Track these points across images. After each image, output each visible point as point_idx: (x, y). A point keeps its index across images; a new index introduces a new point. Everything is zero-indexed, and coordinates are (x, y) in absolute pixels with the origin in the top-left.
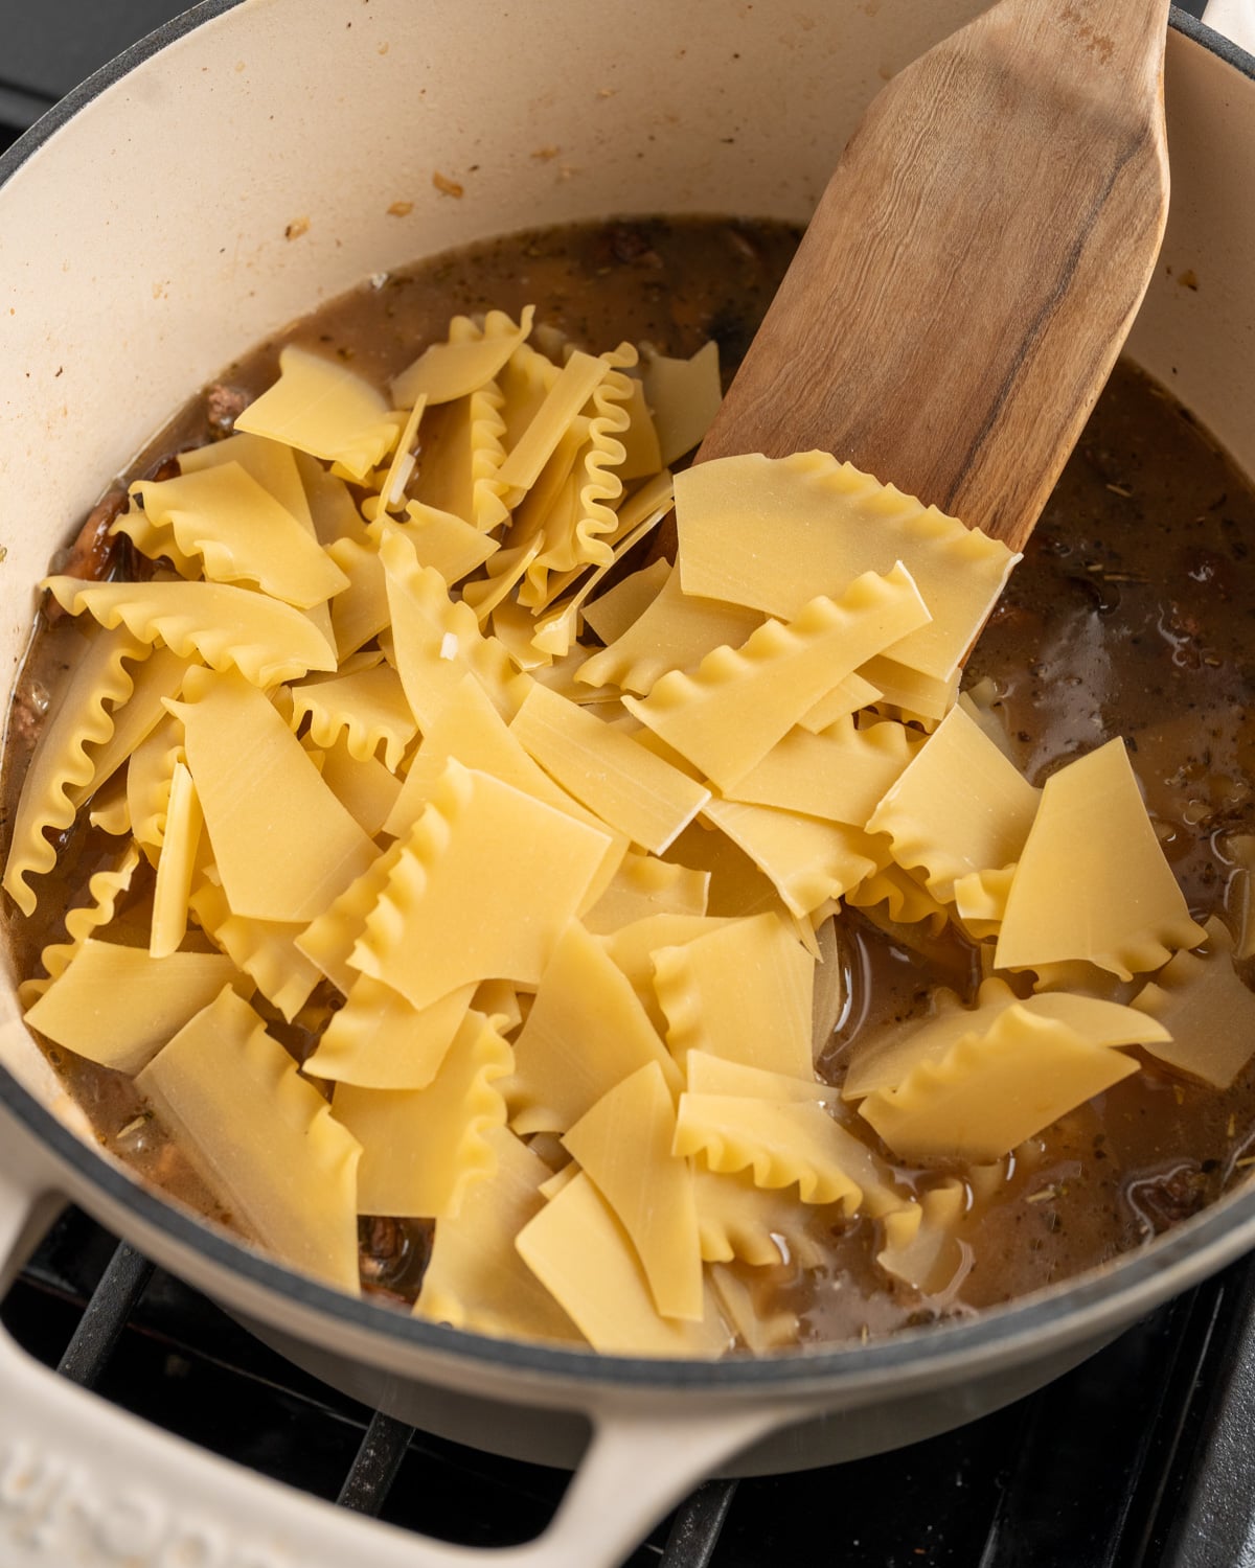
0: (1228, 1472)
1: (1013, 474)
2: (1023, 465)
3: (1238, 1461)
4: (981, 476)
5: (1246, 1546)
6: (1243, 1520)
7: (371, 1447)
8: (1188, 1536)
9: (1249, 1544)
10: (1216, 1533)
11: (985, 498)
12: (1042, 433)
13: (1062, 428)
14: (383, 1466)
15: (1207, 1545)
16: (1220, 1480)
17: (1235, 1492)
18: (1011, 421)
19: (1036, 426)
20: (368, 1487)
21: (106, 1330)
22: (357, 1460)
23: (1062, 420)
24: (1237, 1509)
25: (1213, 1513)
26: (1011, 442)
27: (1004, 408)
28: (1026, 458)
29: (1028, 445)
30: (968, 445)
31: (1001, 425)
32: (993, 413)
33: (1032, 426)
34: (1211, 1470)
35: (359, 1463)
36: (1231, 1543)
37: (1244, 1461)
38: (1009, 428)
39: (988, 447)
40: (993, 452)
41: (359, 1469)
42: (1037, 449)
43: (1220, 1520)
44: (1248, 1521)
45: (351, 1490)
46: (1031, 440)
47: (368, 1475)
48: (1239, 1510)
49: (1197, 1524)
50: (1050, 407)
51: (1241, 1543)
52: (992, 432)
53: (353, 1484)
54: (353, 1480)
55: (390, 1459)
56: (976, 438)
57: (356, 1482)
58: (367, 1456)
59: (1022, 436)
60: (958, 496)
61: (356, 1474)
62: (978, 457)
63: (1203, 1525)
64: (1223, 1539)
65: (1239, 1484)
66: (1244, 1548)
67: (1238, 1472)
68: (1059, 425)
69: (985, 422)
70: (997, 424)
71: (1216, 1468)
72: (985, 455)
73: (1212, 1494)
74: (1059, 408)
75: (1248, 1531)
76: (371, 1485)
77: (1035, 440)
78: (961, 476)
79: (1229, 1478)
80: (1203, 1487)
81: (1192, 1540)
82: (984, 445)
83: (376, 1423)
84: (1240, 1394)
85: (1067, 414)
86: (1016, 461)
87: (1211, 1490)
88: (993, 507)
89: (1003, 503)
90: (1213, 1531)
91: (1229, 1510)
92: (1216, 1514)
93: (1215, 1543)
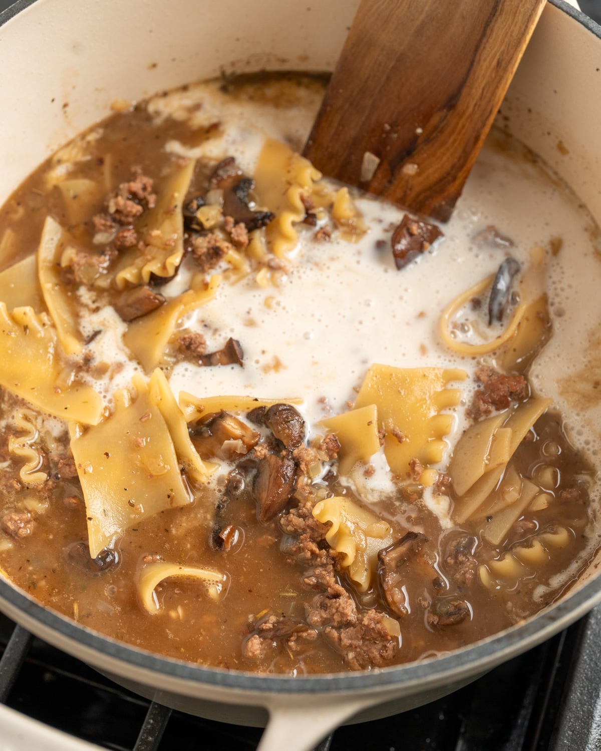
0: (578, 710)
1: (507, 40)
2: (511, 35)
3: (582, 705)
4: (491, 41)
5: (588, 746)
6: (586, 733)
7: (150, 719)
8: (559, 743)
9: (589, 745)
10: (573, 741)
11: (493, 52)
12: (520, 18)
13: (530, 16)
14: (157, 728)
15: (569, 747)
16: (574, 714)
17: (581, 720)
18: (504, 13)
19: (517, 15)
20: (150, 738)
21: (14, 665)
22: (144, 725)
23: (530, 11)
24: (583, 728)
25: (571, 731)
26: (504, 24)
27: (500, 6)
28: (513, 32)
29: (513, 26)
30: (483, 25)
31: (499, 15)
32: (495, 9)
33: (515, 16)
34: (569, 709)
35: (145, 727)
36: (581, 745)
37: (585, 704)
38: (503, 16)
39: (494, 26)
40: (495, 29)
41: (145, 730)
42: (518, 27)
43: (575, 734)
44: (588, 734)
45: (142, 740)
46: (515, 22)
47: (150, 732)
48: (584, 729)
49: (563, 737)
50: (523, 5)
51: (585, 745)
52: (495, 18)
53: (143, 737)
54: (142, 735)
55: (160, 724)
56: (487, 21)
57: (144, 736)
58: (149, 723)
59: (510, 22)
60: (479, 51)
61: (144, 733)
62: (488, 32)
63: (567, 737)
64: (577, 743)
65: (583, 716)
66: (587, 748)
67: (583, 710)
68: (529, 14)
69: (491, 14)
70: (498, 13)
71: (572, 708)
72: (492, 31)
73: (570, 721)
74: (528, 5)
75: (588, 739)
76: (152, 737)
77: (517, 22)
78: (480, 41)
79: (578, 713)
80: (566, 718)
81: (562, 745)
82: (491, 25)
83: (153, 706)
84: (582, 671)
85: (532, 8)
86: (507, 33)
87: (570, 719)
88: (497, 56)
89: (503, 53)
90: (572, 740)
91: (579, 729)
92: (573, 731)
93: (573, 746)
